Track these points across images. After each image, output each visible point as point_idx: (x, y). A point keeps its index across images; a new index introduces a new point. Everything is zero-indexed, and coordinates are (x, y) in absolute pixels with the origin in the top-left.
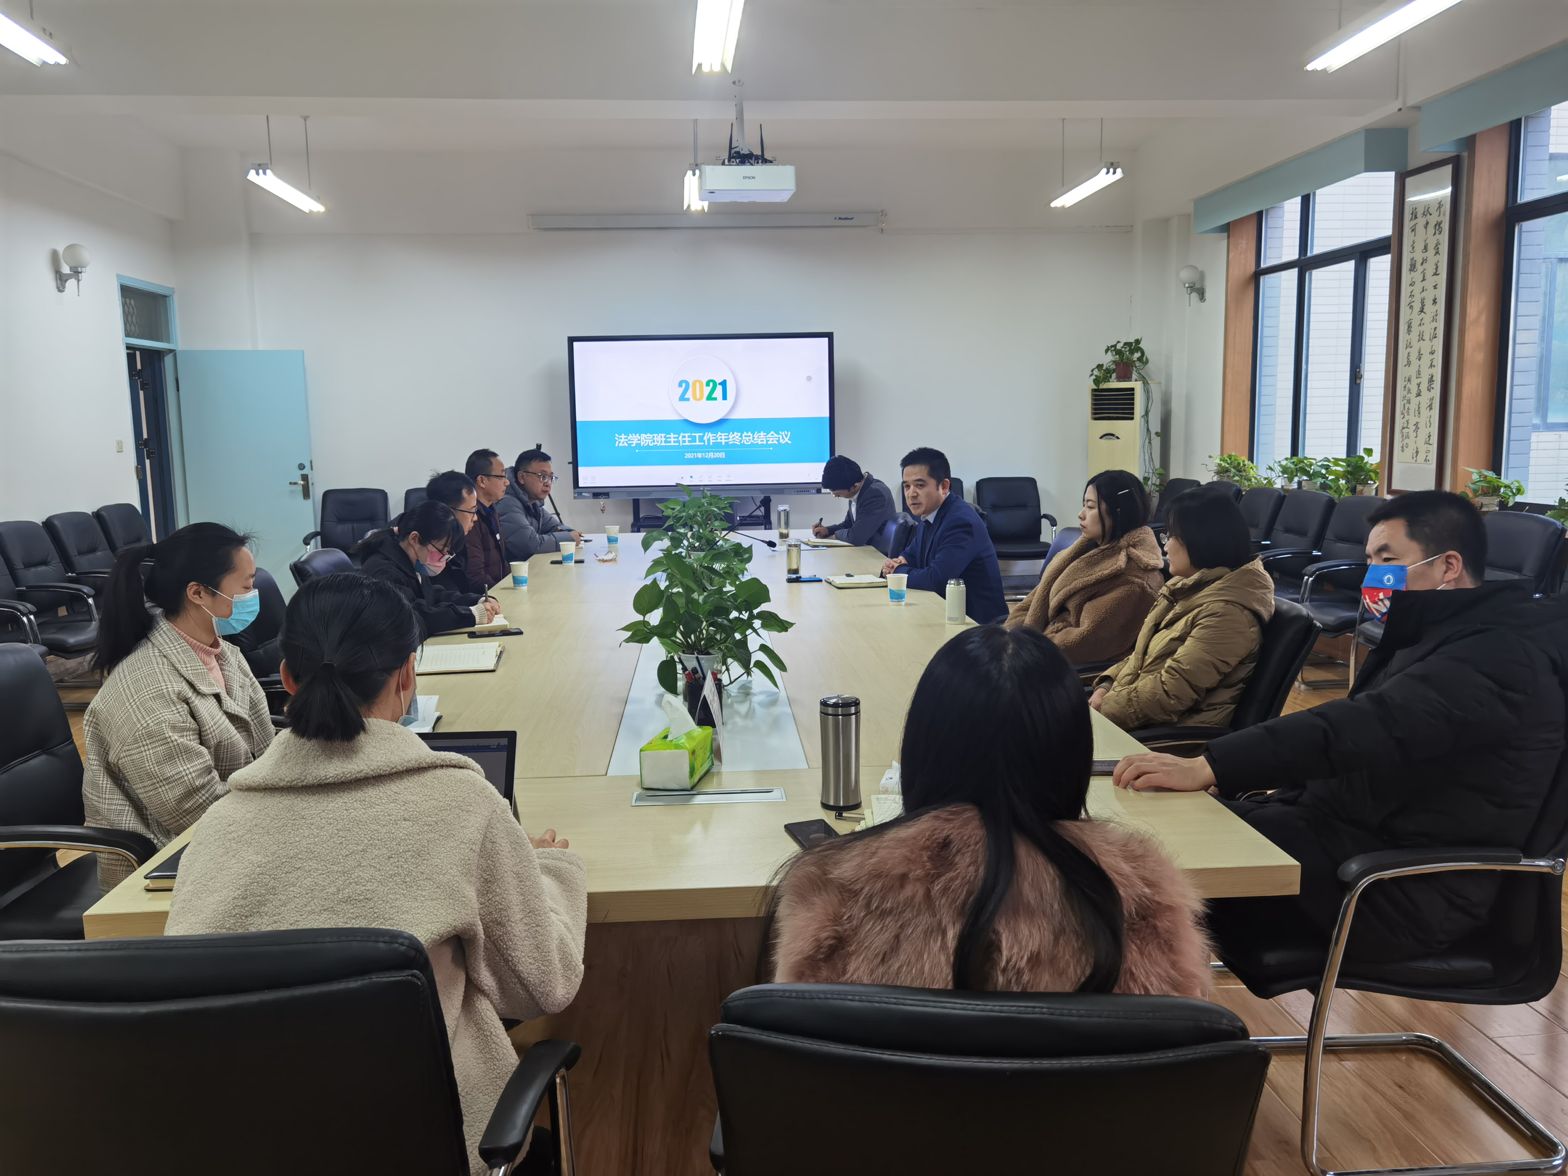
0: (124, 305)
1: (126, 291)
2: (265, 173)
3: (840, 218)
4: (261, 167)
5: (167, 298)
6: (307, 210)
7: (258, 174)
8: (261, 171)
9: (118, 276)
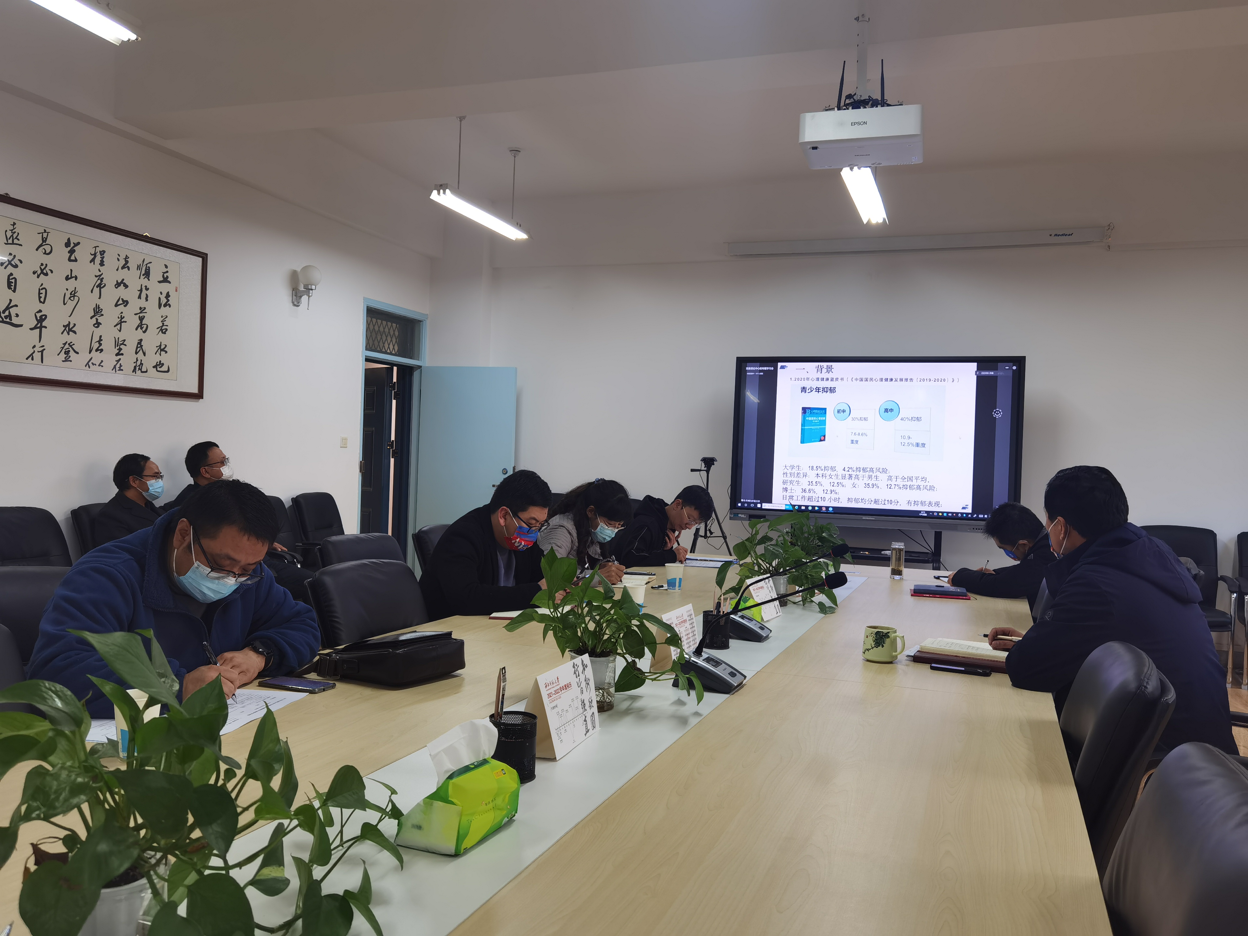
0: (368, 324)
1: (372, 313)
2: (444, 193)
3: (1056, 235)
4: (441, 187)
5: (422, 322)
6: (514, 239)
7: (439, 194)
8: (441, 191)
9: (365, 299)
